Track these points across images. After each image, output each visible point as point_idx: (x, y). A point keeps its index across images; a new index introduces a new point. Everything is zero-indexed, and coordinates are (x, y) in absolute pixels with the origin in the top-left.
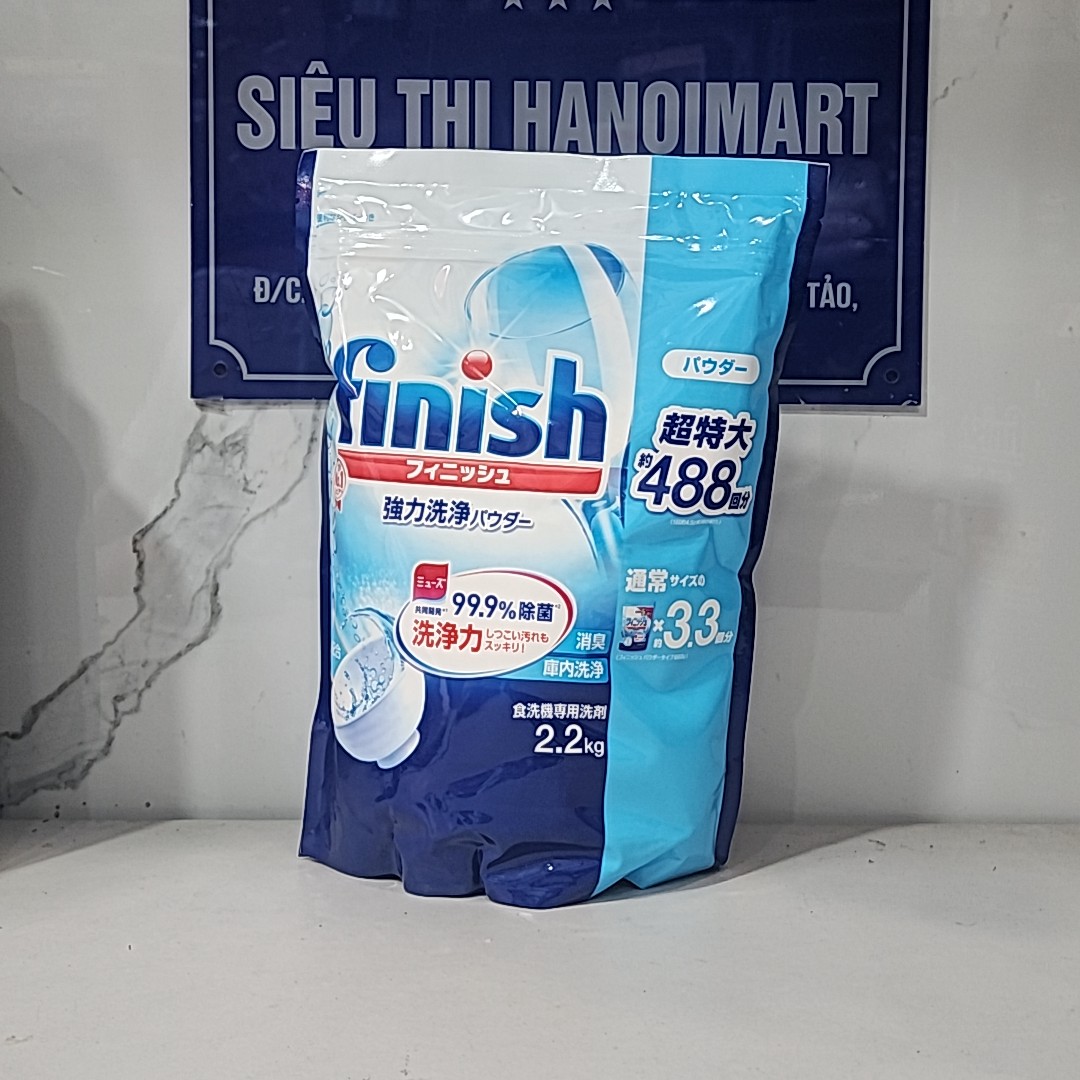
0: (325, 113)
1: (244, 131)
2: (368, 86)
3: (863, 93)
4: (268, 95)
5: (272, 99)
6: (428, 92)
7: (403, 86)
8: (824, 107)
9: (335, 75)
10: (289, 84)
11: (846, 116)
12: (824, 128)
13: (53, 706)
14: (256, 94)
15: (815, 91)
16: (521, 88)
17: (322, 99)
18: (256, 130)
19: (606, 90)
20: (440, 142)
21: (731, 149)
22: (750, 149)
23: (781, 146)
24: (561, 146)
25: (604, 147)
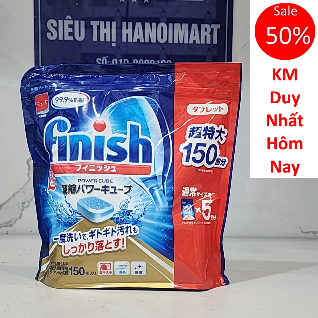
0: (71, 30)
1: (49, 35)
2: (83, 23)
3: (216, 27)
4: (55, 25)
5: (56, 26)
6: (99, 25)
7: (92, 23)
8: (206, 30)
9: (73, 20)
10: (61, 22)
11: (212, 33)
12: (206, 37)
13: (6, 205)
14: (52, 24)
15: (203, 26)
16: (124, 24)
17: (70, 26)
18: (52, 35)
19: (147, 25)
20: (102, 39)
21: (181, 42)
22: (186, 42)
23: (194, 41)
24: (135, 40)
25: (147, 41)
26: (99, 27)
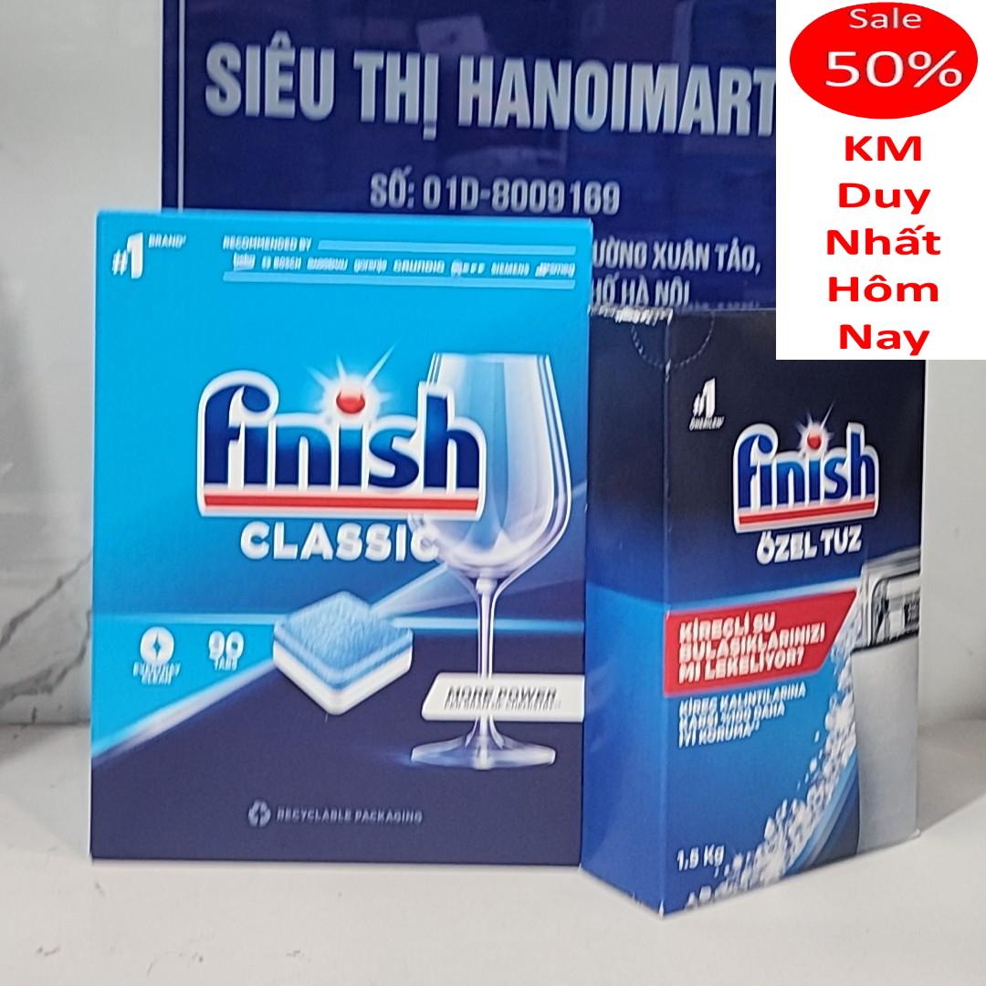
0: (288, 82)
1: (212, 97)
2: (328, 59)
4: (235, 62)
5: (239, 67)
6: (382, 67)
7: (361, 59)
8: (735, 87)
9: (297, 47)
11: (754, 99)
12: (734, 110)
13: (30, 620)
14: (224, 63)
15: (727, 76)
16: (466, 66)
17: (284, 69)
18: (223, 95)
20: (392, 113)
21: (653, 125)
22: (669, 126)
23: (697, 125)
24: (501, 119)
25: (540, 120)
26: (381, 75)
